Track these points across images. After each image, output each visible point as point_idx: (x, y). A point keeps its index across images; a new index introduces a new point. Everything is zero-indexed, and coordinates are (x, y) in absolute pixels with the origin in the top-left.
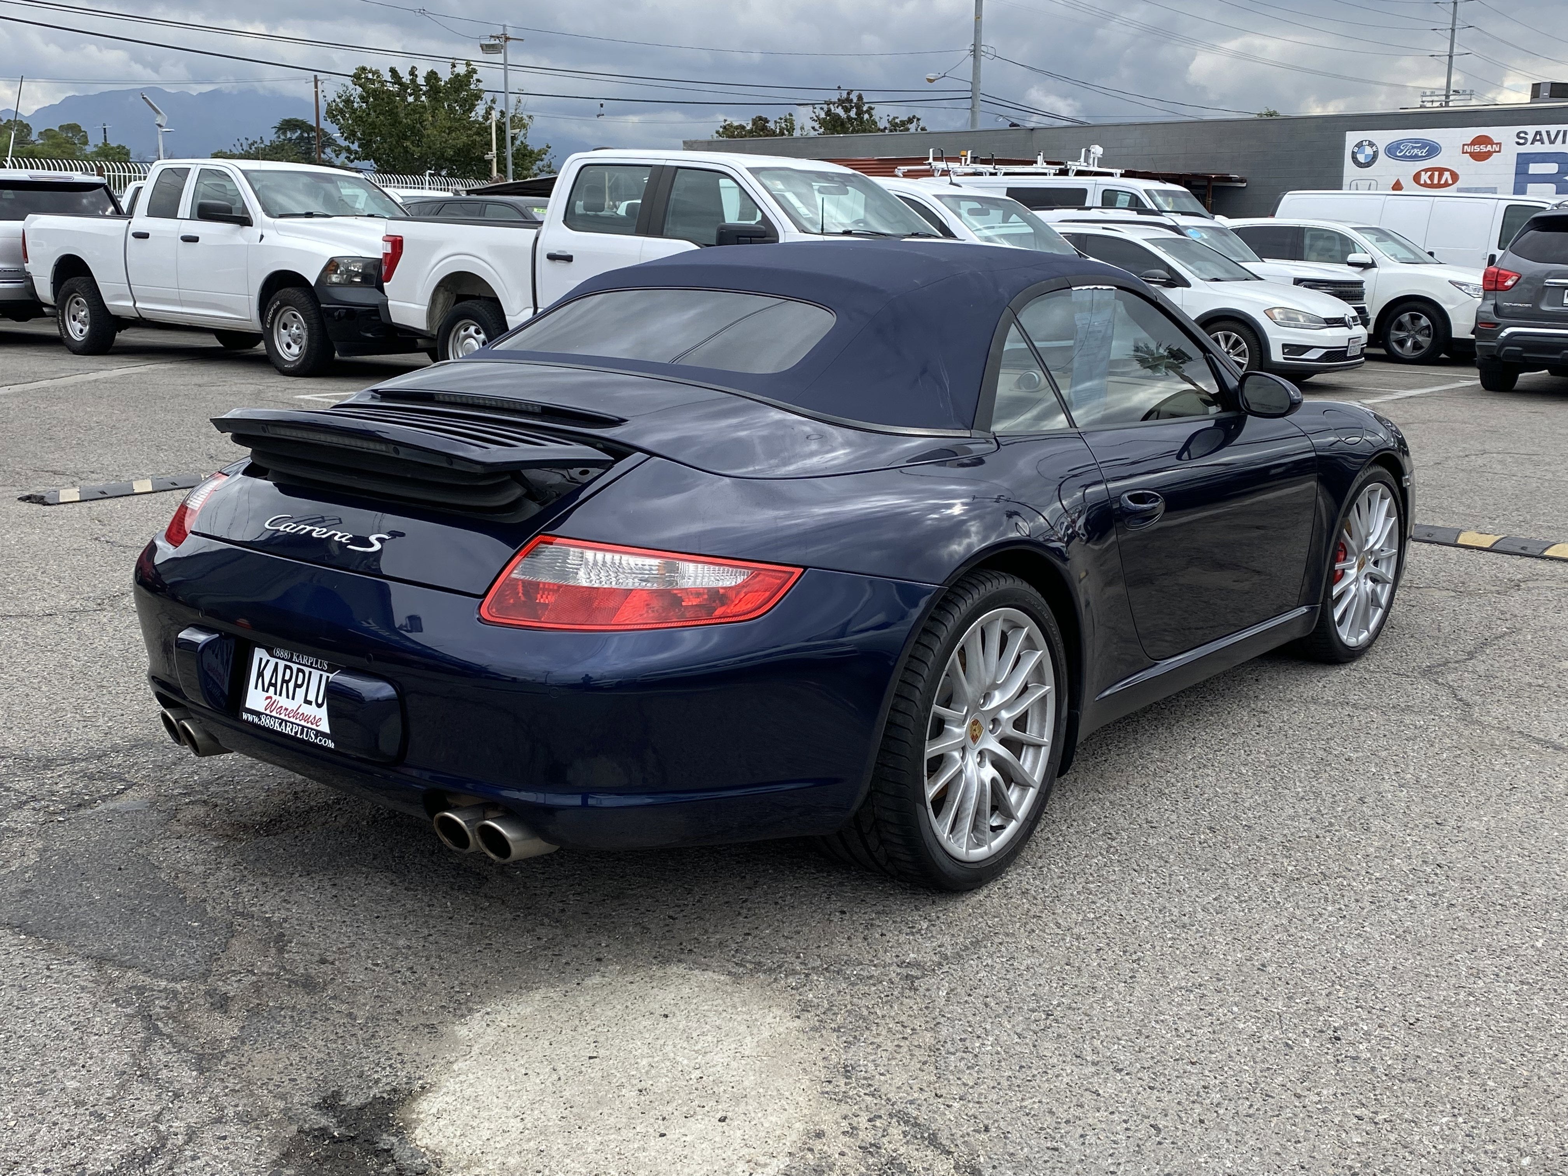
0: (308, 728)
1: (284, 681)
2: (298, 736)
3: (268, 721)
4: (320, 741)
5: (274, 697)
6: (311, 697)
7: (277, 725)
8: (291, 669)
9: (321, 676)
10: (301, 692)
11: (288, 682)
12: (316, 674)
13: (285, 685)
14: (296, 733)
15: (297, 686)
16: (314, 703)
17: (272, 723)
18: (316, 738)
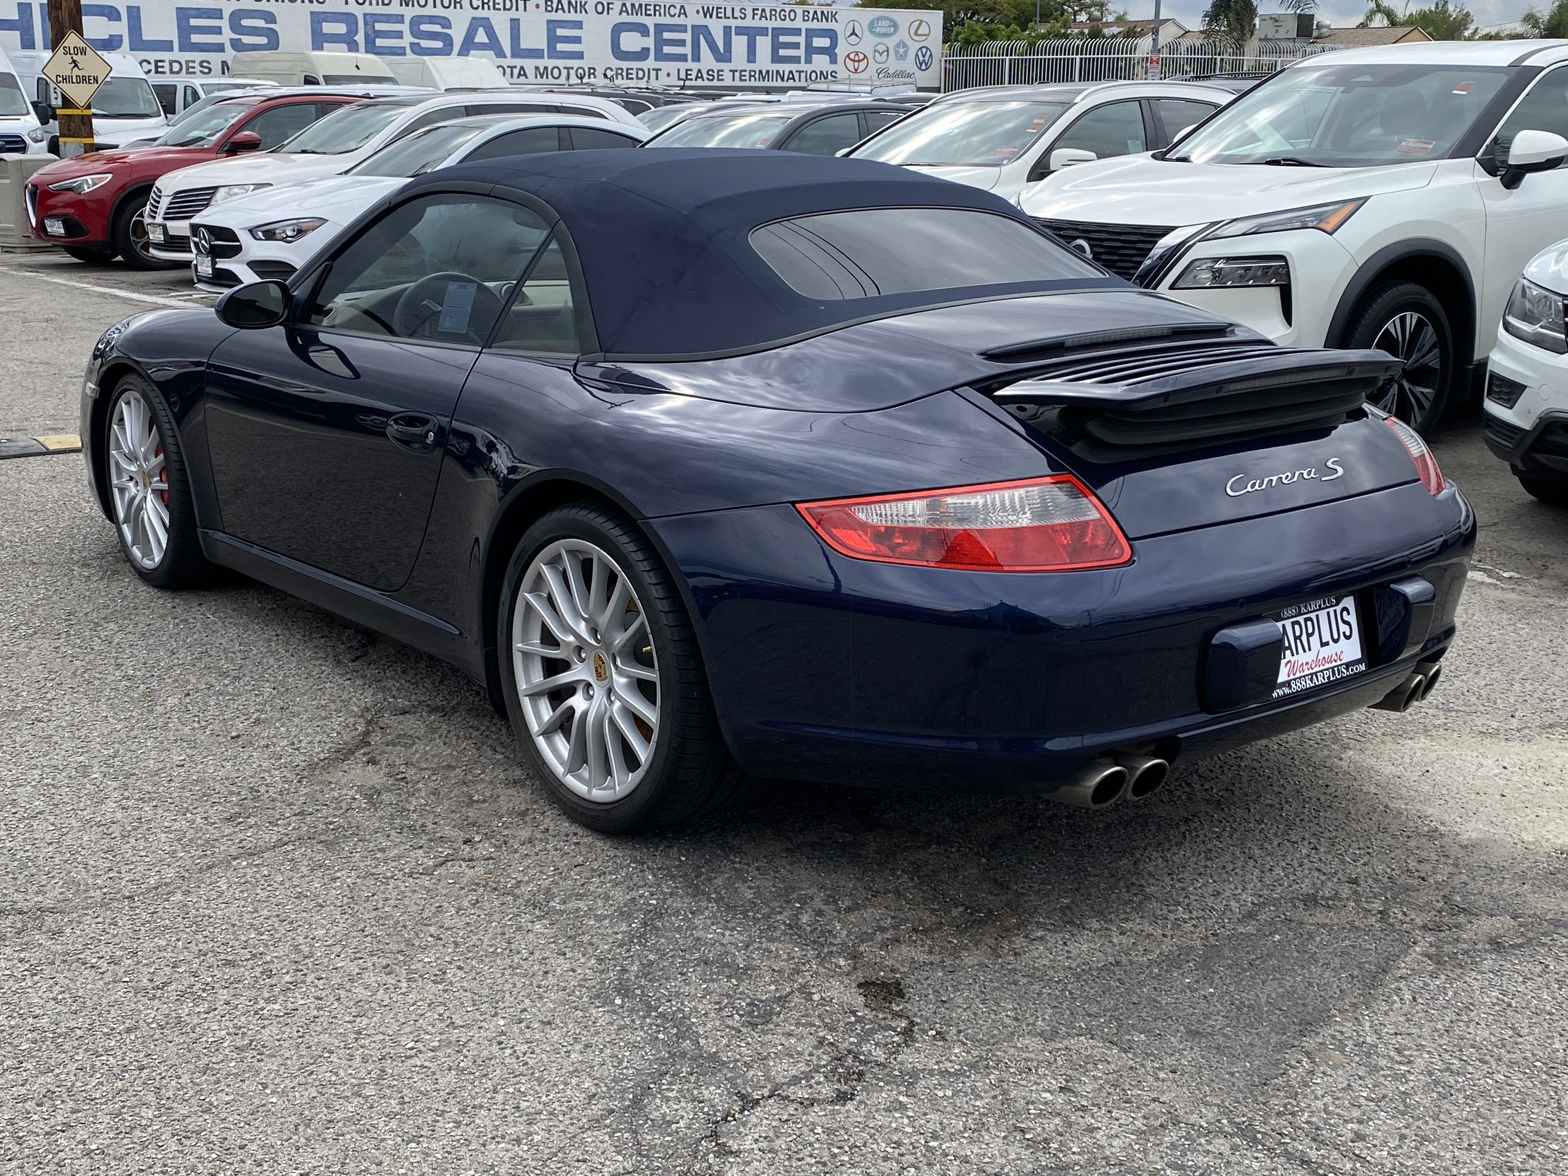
0: (1337, 666)
1: (1296, 638)
2: (1332, 679)
3: (1298, 684)
4: (1352, 670)
5: (1293, 659)
6: (1326, 638)
7: (1308, 682)
8: (1298, 623)
9: (1328, 613)
10: (1315, 640)
11: (1299, 638)
12: (1323, 614)
13: (1298, 641)
14: (1329, 678)
15: (1309, 635)
16: (1331, 642)
17: (1303, 683)
18: (1348, 671)
